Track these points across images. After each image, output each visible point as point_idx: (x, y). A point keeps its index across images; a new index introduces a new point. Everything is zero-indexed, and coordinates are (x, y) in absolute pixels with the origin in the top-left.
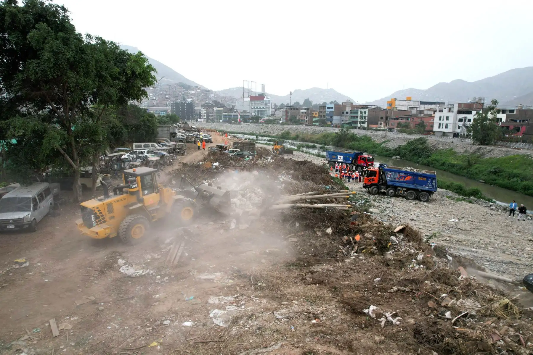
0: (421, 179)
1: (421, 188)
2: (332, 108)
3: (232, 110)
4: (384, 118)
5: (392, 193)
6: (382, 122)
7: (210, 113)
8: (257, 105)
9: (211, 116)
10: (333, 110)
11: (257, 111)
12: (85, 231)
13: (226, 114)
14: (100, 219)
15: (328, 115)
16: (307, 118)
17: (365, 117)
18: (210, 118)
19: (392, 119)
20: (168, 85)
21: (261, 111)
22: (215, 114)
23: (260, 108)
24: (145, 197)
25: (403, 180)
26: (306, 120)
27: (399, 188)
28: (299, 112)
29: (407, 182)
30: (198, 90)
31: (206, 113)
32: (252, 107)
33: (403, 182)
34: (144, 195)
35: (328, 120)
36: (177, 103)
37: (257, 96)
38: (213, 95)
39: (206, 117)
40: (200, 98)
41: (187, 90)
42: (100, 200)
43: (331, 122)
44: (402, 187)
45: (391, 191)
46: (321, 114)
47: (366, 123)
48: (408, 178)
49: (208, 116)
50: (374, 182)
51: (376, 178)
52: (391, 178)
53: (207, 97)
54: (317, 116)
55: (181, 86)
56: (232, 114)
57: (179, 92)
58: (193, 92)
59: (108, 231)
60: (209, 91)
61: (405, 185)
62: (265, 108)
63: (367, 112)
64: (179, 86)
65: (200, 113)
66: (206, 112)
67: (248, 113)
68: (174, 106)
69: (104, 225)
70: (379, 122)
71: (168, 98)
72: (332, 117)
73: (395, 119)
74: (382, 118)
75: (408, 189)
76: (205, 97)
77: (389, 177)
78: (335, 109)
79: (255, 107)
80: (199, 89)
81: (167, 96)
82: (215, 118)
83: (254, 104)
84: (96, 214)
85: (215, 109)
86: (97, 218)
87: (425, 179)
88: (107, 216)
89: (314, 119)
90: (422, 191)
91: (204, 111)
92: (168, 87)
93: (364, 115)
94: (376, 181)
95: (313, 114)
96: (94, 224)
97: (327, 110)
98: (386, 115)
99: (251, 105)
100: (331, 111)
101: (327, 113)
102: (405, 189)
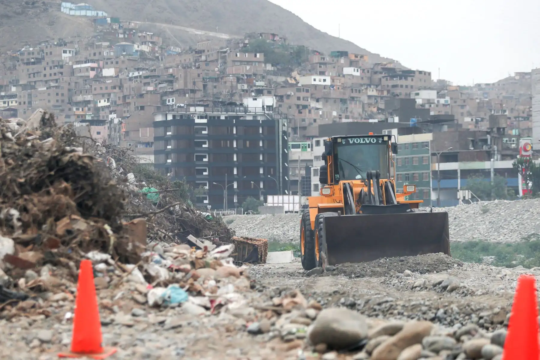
30: (348, 70)
38: (432, 95)
41: (288, 72)
55: (255, 50)
56: (486, 165)
58: (317, 80)
60: (407, 74)
64: (245, 49)
68: (167, 140)
80: (351, 64)
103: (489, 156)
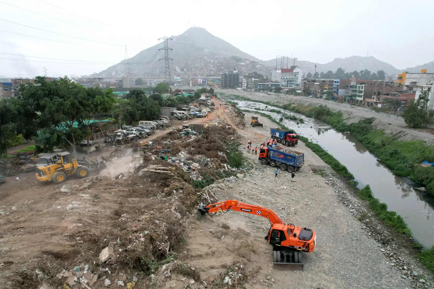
0: (288, 157)
1: (289, 163)
2: (338, 82)
3: (267, 80)
4: (376, 93)
5: (273, 164)
6: (375, 97)
7: (249, 83)
8: (288, 76)
9: (250, 85)
10: (338, 84)
11: (286, 81)
12: (39, 178)
13: (261, 83)
14: (44, 173)
15: (335, 88)
16: (319, 90)
17: (361, 92)
18: (249, 86)
19: (383, 94)
20: (224, 58)
21: (291, 81)
22: (253, 83)
23: (290, 79)
24: (64, 165)
25: (279, 157)
26: (318, 91)
27: (276, 162)
28: (314, 85)
29: (281, 158)
30: (247, 62)
31: (246, 83)
32: (283, 78)
33: (279, 158)
34: (64, 164)
35: (334, 92)
36: (225, 74)
37: (288, 68)
38: (259, 66)
39: (246, 86)
40: (248, 68)
41: (239, 62)
42: (45, 166)
43: (337, 94)
44: (279, 162)
45: (273, 163)
46: (330, 87)
47: (363, 97)
48: (282, 156)
49: (247, 85)
50: (263, 156)
51: (265, 154)
52: (272, 155)
53: (254, 67)
54: (327, 88)
55: (234, 59)
56: (265, 84)
57: (232, 64)
58: (243, 64)
59: (47, 179)
60: (256, 62)
61: (280, 160)
62: (294, 78)
63: (364, 87)
64: (232, 59)
65: (242, 82)
66: (246, 81)
67: (279, 83)
68: (223, 77)
69: (46, 176)
70: (373, 97)
71: (222, 70)
72: (338, 90)
73: (385, 95)
74: (375, 93)
75: (283, 163)
76: (252, 67)
77: (271, 154)
78: (340, 84)
79: (285, 78)
80: (248, 61)
81: (222, 68)
82: (252, 87)
83: (284, 76)
84: (42, 171)
85: (253, 79)
86: (43, 173)
87: (291, 158)
88: (48, 172)
89: (325, 91)
90: (290, 165)
91: (244, 81)
92: (224, 60)
93: (361, 90)
94: (265, 156)
95: (325, 86)
96: (42, 175)
97: (334, 83)
98: (378, 91)
99: (281, 76)
100: (337, 85)
101: (334, 86)
102: (280, 163)
103: (266, 82)
